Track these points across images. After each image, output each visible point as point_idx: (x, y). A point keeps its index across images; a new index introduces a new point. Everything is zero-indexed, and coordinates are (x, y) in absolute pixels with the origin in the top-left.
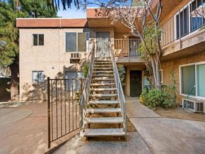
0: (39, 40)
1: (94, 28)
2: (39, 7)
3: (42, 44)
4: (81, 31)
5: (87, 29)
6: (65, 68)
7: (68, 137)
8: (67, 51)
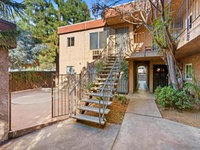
0: (71, 42)
1: (113, 25)
2: (76, 14)
3: (73, 45)
4: (102, 30)
5: (107, 28)
6: (88, 64)
7: (63, 117)
8: (91, 49)
